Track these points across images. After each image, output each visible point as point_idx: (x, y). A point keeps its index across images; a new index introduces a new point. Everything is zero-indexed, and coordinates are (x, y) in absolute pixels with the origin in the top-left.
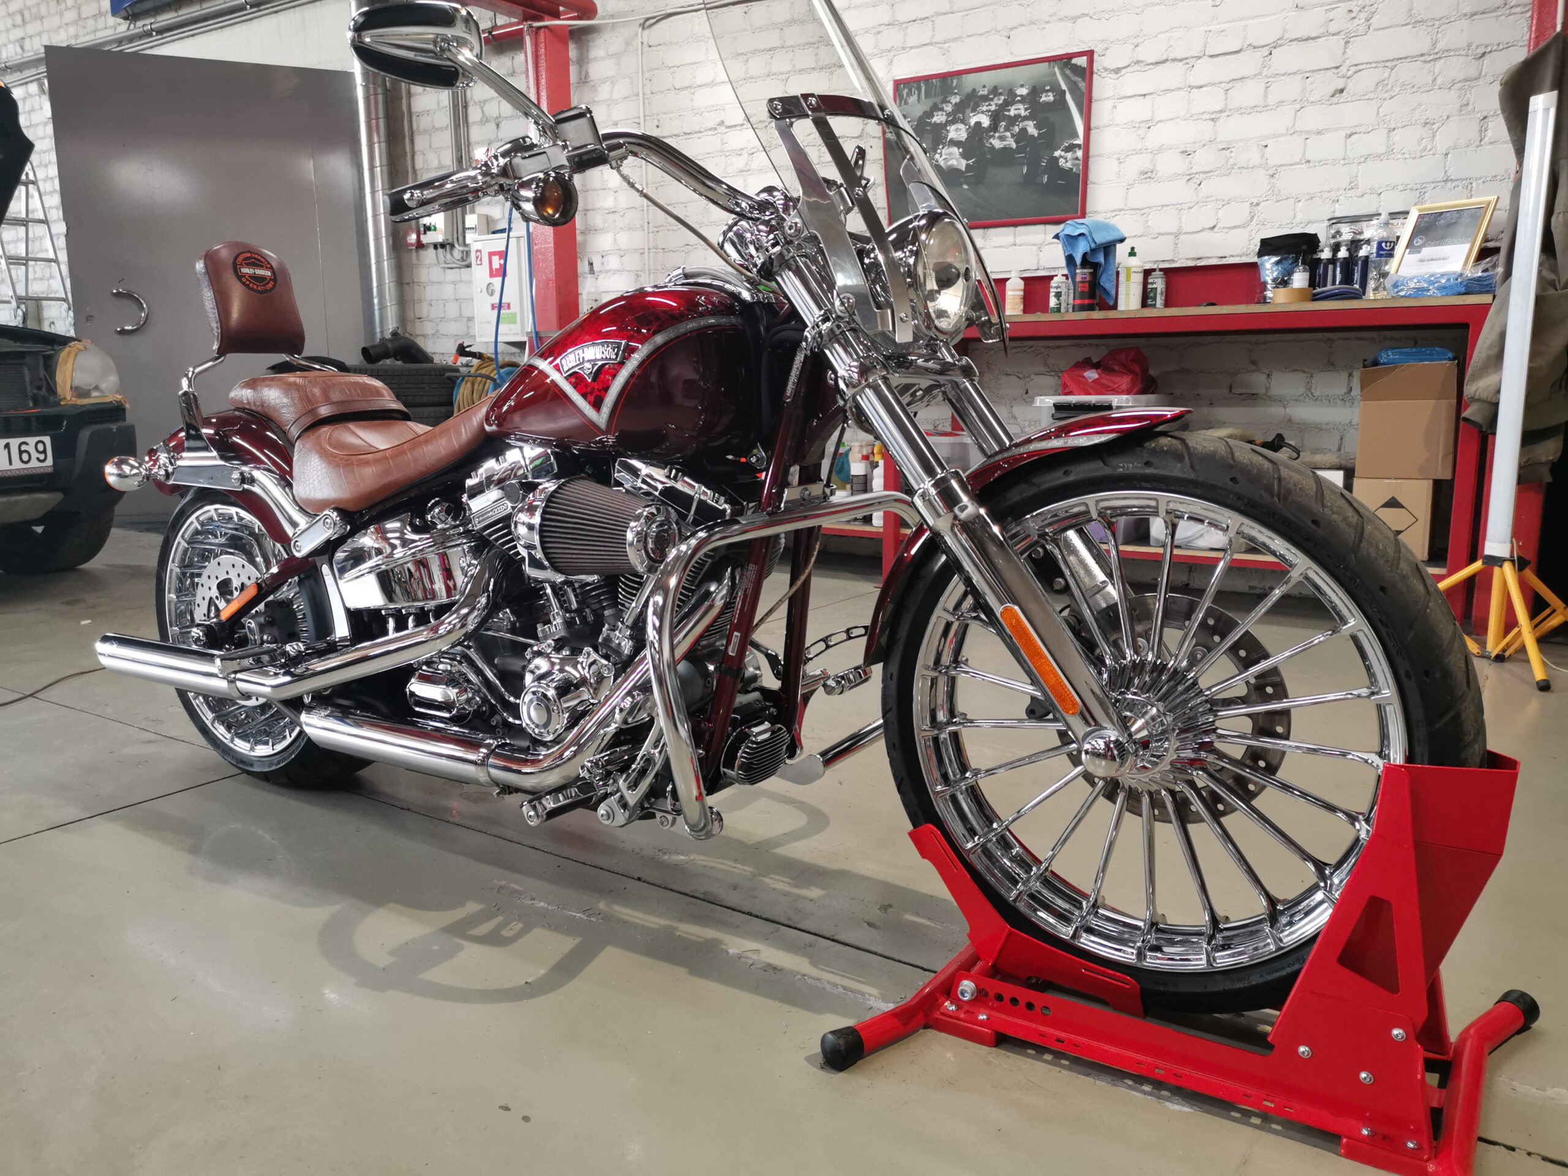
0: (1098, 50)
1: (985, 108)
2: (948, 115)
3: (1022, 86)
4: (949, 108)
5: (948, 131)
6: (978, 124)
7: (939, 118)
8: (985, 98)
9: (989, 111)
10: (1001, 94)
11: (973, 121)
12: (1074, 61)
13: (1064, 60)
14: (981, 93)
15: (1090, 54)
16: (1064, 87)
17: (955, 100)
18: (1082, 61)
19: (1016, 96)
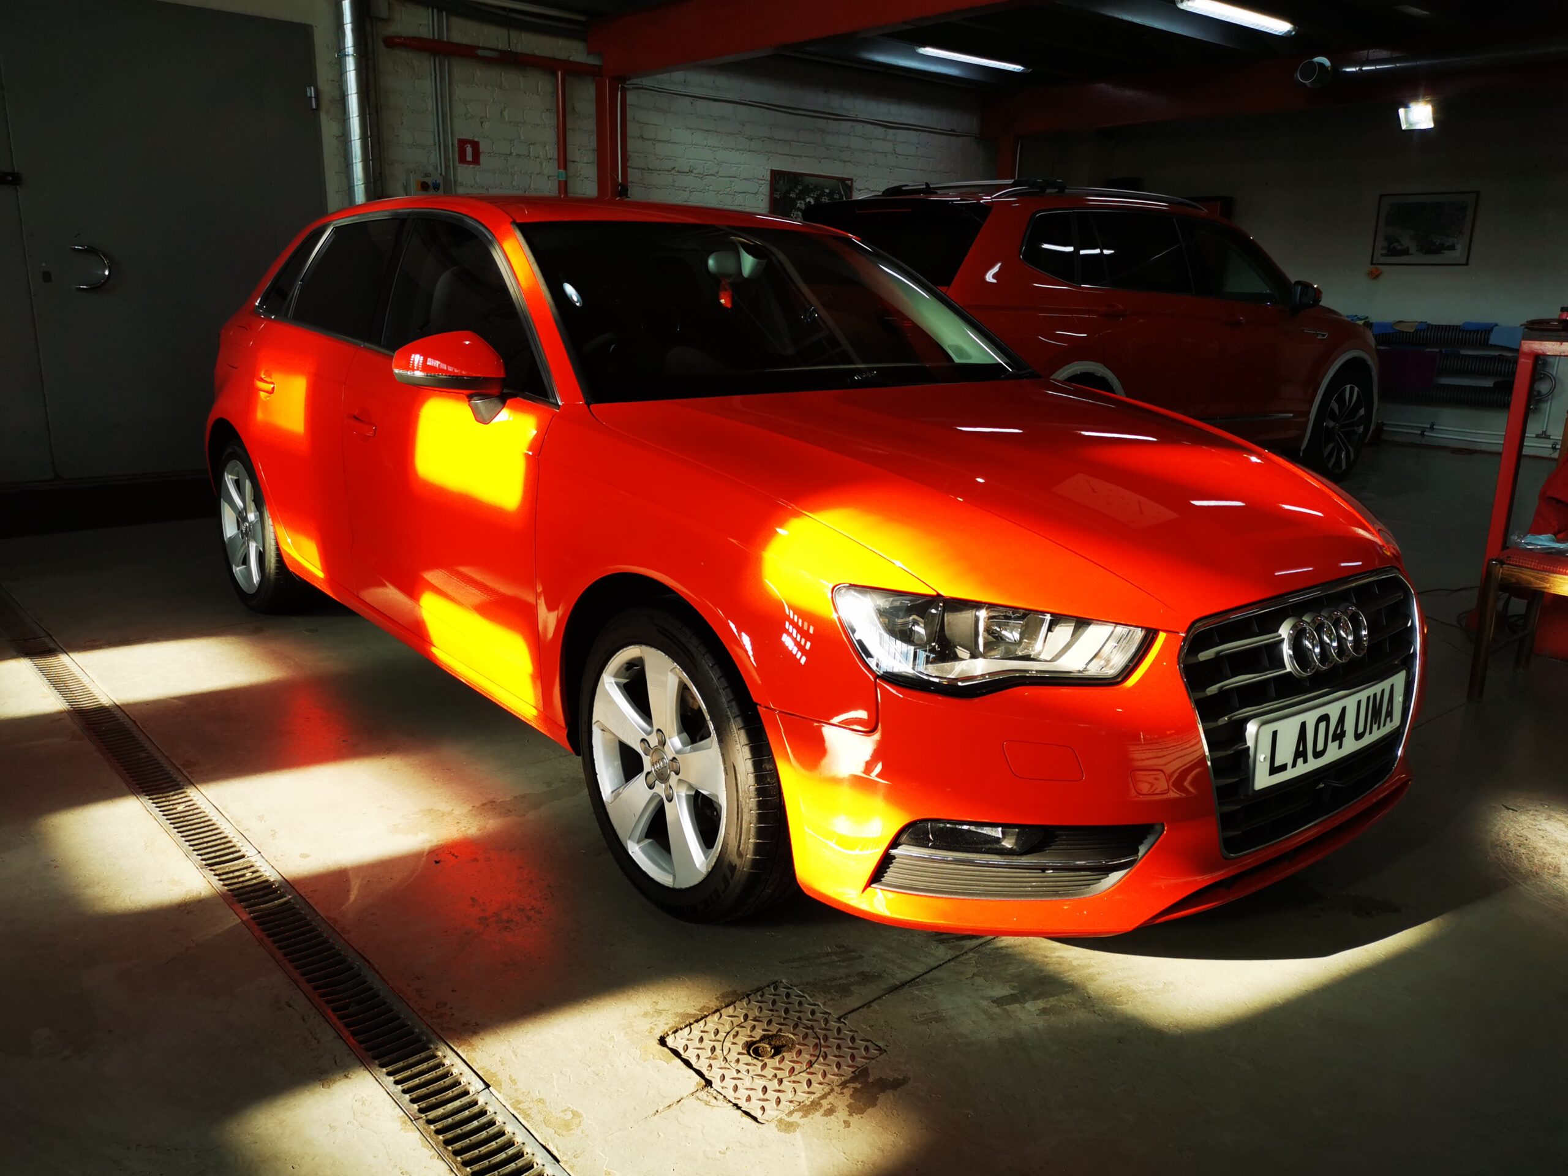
0: (854, 179)
1: (812, 195)
2: (796, 195)
3: (827, 188)
4: (797, 191)
5: (797, 203)
6: (809, 202)
7: (792, 195)
8: (812, 191)
9: (813, 197)
10: (818, 190)
11: (808, 200)
12: (847, 182)
13: (842, 180)
14: (810, 187)
15: (851, 180)
16: (843, 193)
17: (800, 187)
18: (849, 183)
19: (825, 192)
